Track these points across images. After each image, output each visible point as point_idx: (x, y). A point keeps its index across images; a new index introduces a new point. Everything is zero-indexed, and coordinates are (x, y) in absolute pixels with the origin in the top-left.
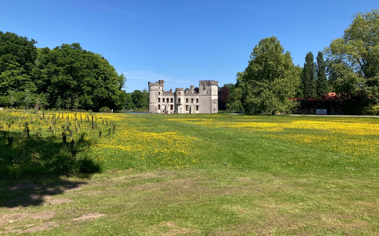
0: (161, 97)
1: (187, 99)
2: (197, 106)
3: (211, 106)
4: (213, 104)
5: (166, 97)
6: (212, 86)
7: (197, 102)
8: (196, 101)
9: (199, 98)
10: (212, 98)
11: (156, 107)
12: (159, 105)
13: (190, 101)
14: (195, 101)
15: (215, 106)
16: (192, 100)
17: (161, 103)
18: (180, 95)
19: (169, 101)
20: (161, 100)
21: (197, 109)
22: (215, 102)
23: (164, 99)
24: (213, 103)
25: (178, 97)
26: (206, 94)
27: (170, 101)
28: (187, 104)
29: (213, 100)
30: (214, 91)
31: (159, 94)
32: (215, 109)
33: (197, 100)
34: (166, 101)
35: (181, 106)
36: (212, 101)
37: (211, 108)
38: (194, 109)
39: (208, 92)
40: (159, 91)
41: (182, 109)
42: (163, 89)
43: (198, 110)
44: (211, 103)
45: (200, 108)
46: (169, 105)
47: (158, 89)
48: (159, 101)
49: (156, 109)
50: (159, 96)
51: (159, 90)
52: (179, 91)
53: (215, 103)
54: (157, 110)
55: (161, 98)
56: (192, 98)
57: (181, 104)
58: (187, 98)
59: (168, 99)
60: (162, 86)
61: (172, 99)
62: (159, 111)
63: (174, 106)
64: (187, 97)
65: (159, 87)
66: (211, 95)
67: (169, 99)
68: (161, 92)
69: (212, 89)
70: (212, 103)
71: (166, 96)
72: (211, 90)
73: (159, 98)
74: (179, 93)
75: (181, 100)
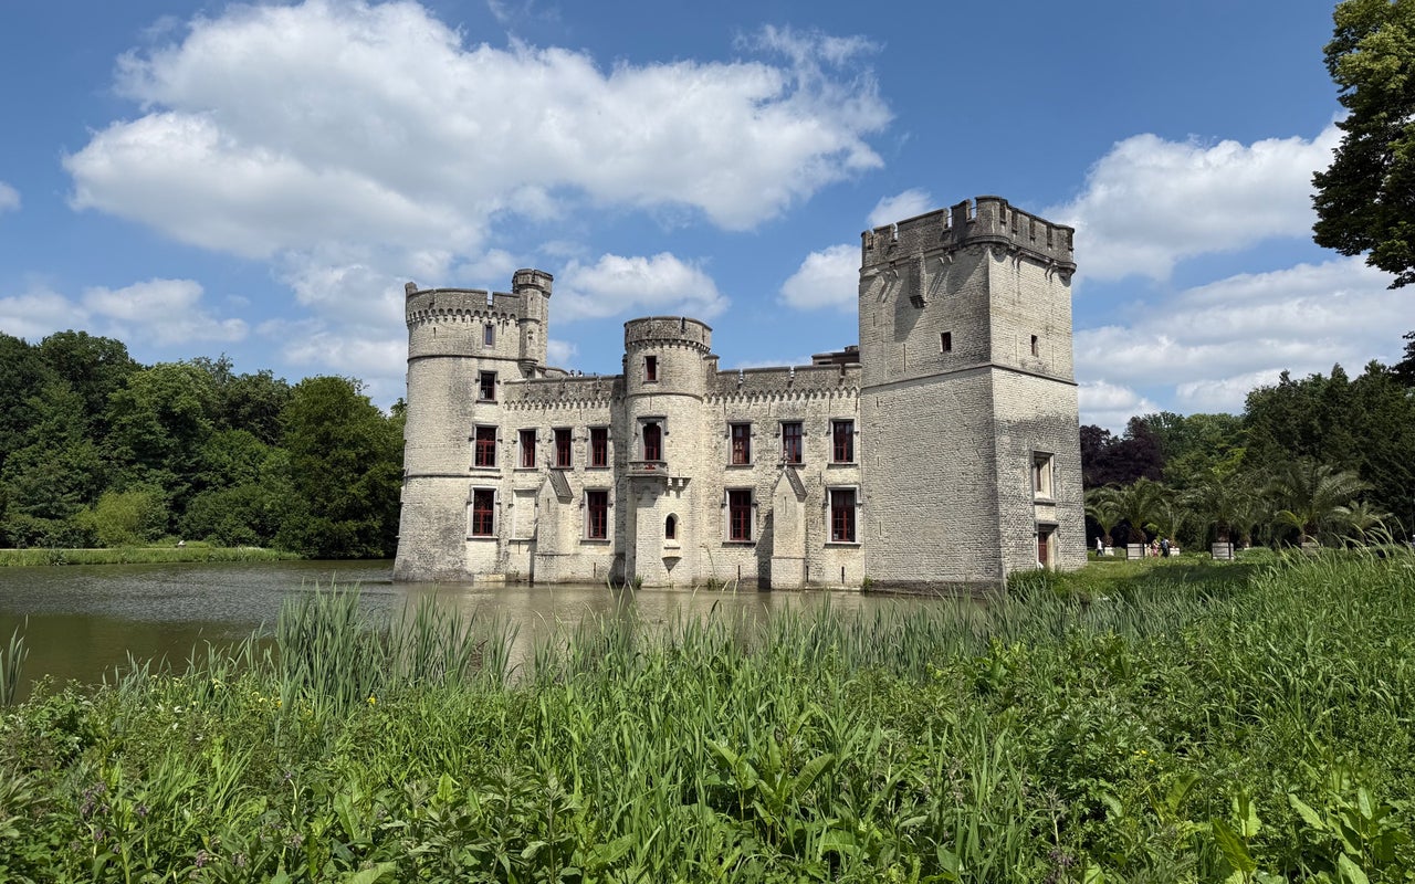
0: (505, 417)
1: (741, 433)
2: (843, 505)
3: (993, 496)
4: (1014, 475)
5: (545, 422)
6: (1001, 271)
7: (843, 453)
8: (828, 444)
9: (864, 410)
10: (997, 398)
11: (444, 515)
12: (484, 498)
13: (767, 445)
14: (818, 449)
15: (1045, 495)
16: (792, 431)
17: (507, 477)
18: (654, 388)
19: (575, 457)
20: (508, 450)
21: (844, 528)
22: (1044, 447)
23: (529, 437)
24: (1017, 452)
25: (645, 407)
26: (926, 364)
27: (581, 450)
28: (740, 479)
29: (1021, 428)
30: (1018, 319)
31: (488, 393)
32: (1044, 531)
33: (843, 433)
34: (546, 450)
35: (668, 503)
36: (1004, 440)
37: (994, 514)
38: (810, 524)
39: (946, 338)
40: (488, 366)
41: (680, 528)
42: (523, 346)
43: (851, 536)
44: (991, 459)
45: (870, 521)
46: (578, 492)
47: (470, 342)
48: (486, 456)
49: (449, 530)
50: (486, 414)
51: (488, 353)
52: (650, 352)
53: (1040, 460)
54: (453, 545)
55: (502, 433)
56: (786, 417)
57: (672, 473)
58: (738, 418)
59: (563, 437)
60: (522, 321)
61: (599, 435)
62: (479, 555)
63: (612, 497)
64: (743, 408)
65: (489, 327)
66: (981, 359)
67: (576, 433)
68: (509, 372)
69: (996, 302)
70: (1003, 461)
71: (546, 403)
72: (982, 312)
73: (486, 434)
74: (651, 362)
75: (666, 441)
